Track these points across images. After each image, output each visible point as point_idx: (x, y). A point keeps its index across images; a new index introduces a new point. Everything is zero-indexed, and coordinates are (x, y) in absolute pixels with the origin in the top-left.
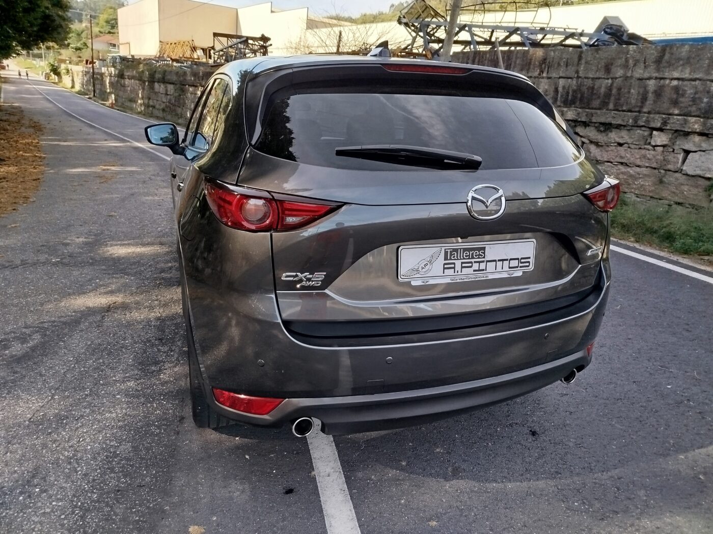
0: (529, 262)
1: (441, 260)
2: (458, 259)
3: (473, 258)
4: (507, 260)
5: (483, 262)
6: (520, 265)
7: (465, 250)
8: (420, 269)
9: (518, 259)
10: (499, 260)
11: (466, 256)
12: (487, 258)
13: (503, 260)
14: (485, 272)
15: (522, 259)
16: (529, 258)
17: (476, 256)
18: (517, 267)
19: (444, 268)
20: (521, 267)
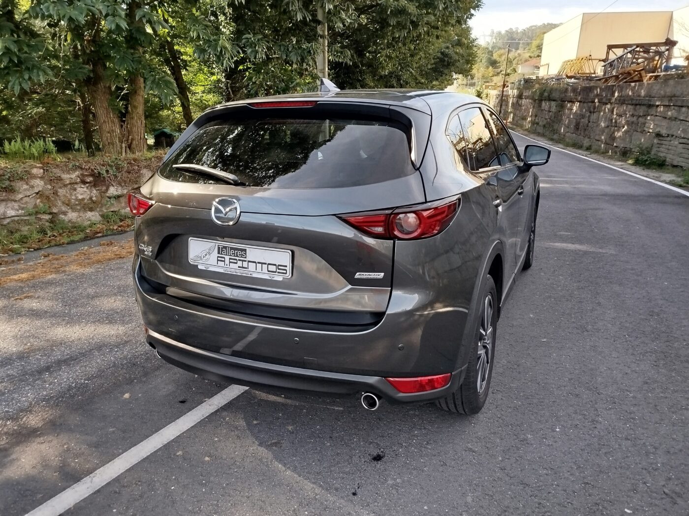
0: (286, 270)
1: (215, 254)
2: (227, 255)
3: (237, 256)
4: (265, 264)
5: (245, 261)
6: (278, 271)
7: (232, 248)
8: (202, 257)
9: (275, 265)
10: (259, 263)
11: (233, 254)
12: (247, 259)
13: (262, 263)
14: (247, 270)
15: (279, 265)
16: (286, 266)
17: (239, 255)
18: (276, 272)
19: (218, 260)
20: (278, 273)
